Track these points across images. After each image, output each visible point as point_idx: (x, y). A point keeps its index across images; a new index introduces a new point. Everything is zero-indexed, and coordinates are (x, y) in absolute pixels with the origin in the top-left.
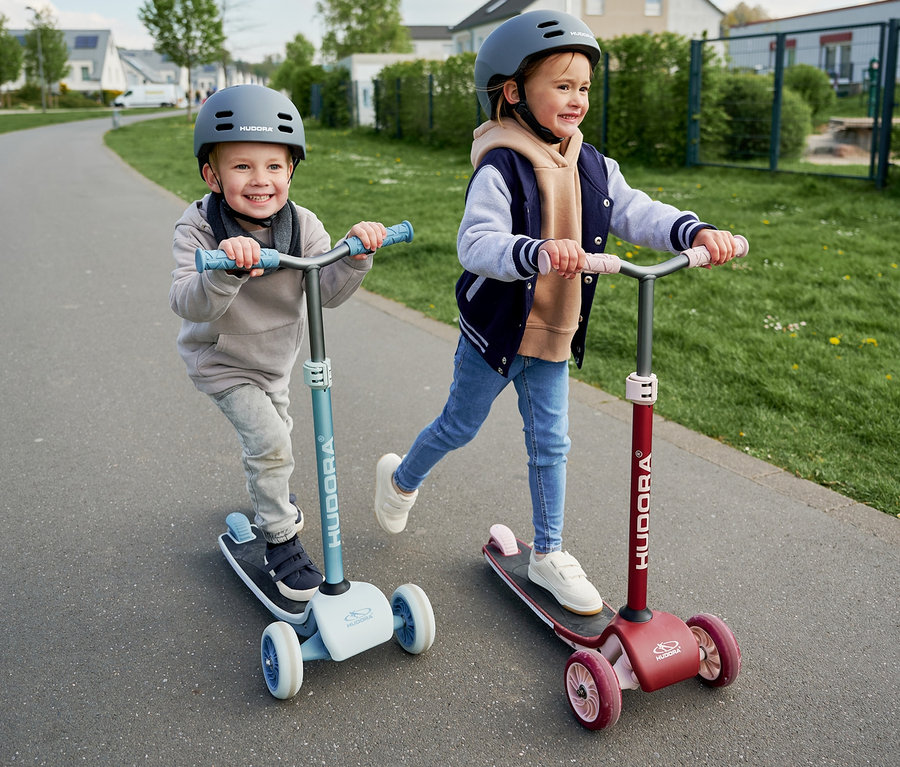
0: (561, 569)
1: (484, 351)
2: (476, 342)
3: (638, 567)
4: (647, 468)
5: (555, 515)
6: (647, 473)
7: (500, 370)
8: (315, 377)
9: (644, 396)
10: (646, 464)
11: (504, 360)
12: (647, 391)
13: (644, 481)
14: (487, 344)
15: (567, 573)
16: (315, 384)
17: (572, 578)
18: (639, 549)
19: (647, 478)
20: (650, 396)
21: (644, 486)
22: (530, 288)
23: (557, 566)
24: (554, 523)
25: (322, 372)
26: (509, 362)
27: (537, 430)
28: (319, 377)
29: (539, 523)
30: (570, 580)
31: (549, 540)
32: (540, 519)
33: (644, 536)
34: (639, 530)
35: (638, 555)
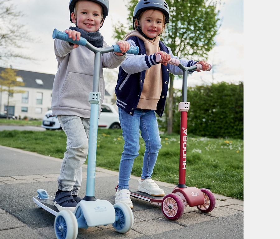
1: (125, 108)
3: (183, 168)
5: (151, 169)
6: (186, 135)
7: (131, 113)
10: (186, 132)
11: (132, 109)
12: (187, 105)
13: (185, 138)
14: (126, 105)
15: (152, 184)
16: (94, 100)
18: (183, 162)
20: (187, 107)
21: (185, 140)
22: (142, 82)
23: (149, 182)
25: (97, 95)
26: (134, 109)
28: (96, 97)
29: (145, 171)
30: (153, 186)
31: (148, 177)
32: (145, 170)
33: (185, 157)
34: (184, 155)
35: (183, 164)
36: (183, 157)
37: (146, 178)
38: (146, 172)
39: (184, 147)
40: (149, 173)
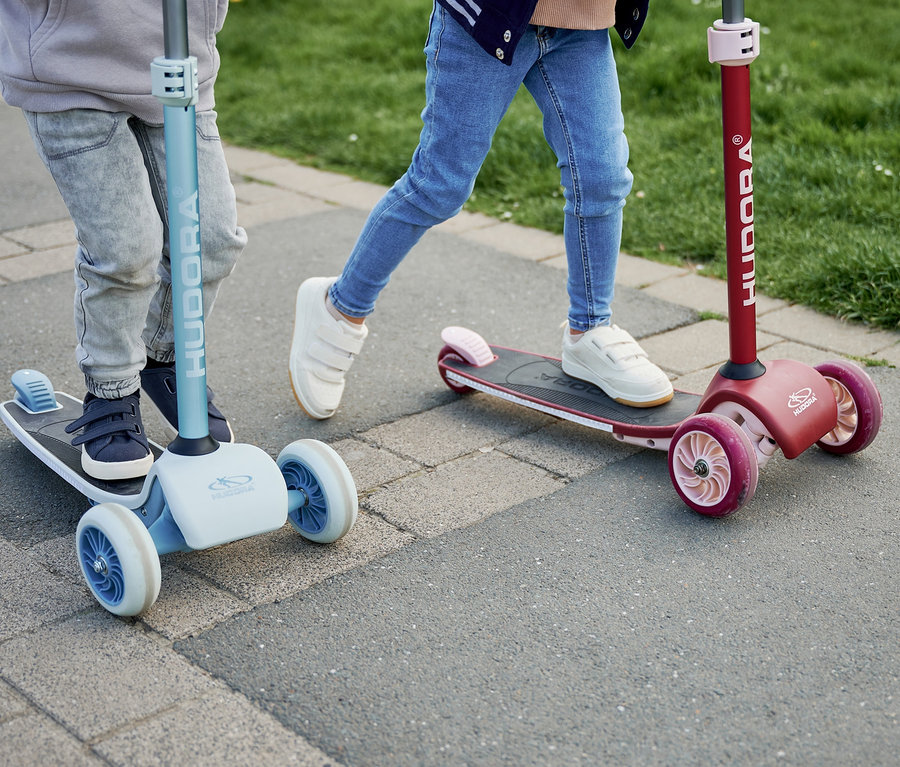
0: (609, 349)
1: (472, 22)
2: (460, 9)
3: (747, 303)
4: (749, 158)
5: (604, 283)
6: (748, 165)
7: (499, 52)
8: (169, 82)
9: (744, 51)
10: (747, 153)
11: (508, 35)
12: (747, 42)
13: (747, 177)
14: (478, 11)
15: (618, 353)
16: (169, 94)
17: (627, 359)
18: (746, 276)
19: (748, 172)
20: (751, 49)
21: (747, 185)
23: (602, 346)
24: (602, 295)
25: (181, 75)
26: (515, 38)
27: (580, 160)
28: (176, 82)
29: (578, 294)
30: (623, 362)
31: (593, 317)
32: (580, 289)
33: (751, 257)
34: (745, 248)
35: (745, 286)
36: (745, 259)
37: (587, 327)
38: (583, 296)
39: (745, 219)
40: (598, 302)
